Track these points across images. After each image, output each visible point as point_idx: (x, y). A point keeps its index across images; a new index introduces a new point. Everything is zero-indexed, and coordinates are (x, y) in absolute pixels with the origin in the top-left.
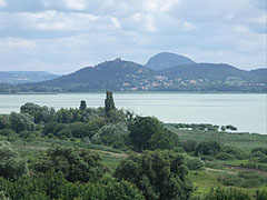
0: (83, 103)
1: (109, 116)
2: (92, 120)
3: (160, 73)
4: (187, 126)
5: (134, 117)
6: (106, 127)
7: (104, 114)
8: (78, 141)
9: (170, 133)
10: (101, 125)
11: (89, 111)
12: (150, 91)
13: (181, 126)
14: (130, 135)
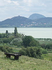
0: (7, 31)
1: (16, 36)
2: (10, 37)
3: (34, 21)
4: (43, 39)
5: (24, 36)
6: (15, 39)
7: (14, 35)
8: (5, 44)
9: (37, 41)
10: (13, 39)
11: (9, 34)
12: (30, 27)
13: (40, 39)
14: (23, 42)
